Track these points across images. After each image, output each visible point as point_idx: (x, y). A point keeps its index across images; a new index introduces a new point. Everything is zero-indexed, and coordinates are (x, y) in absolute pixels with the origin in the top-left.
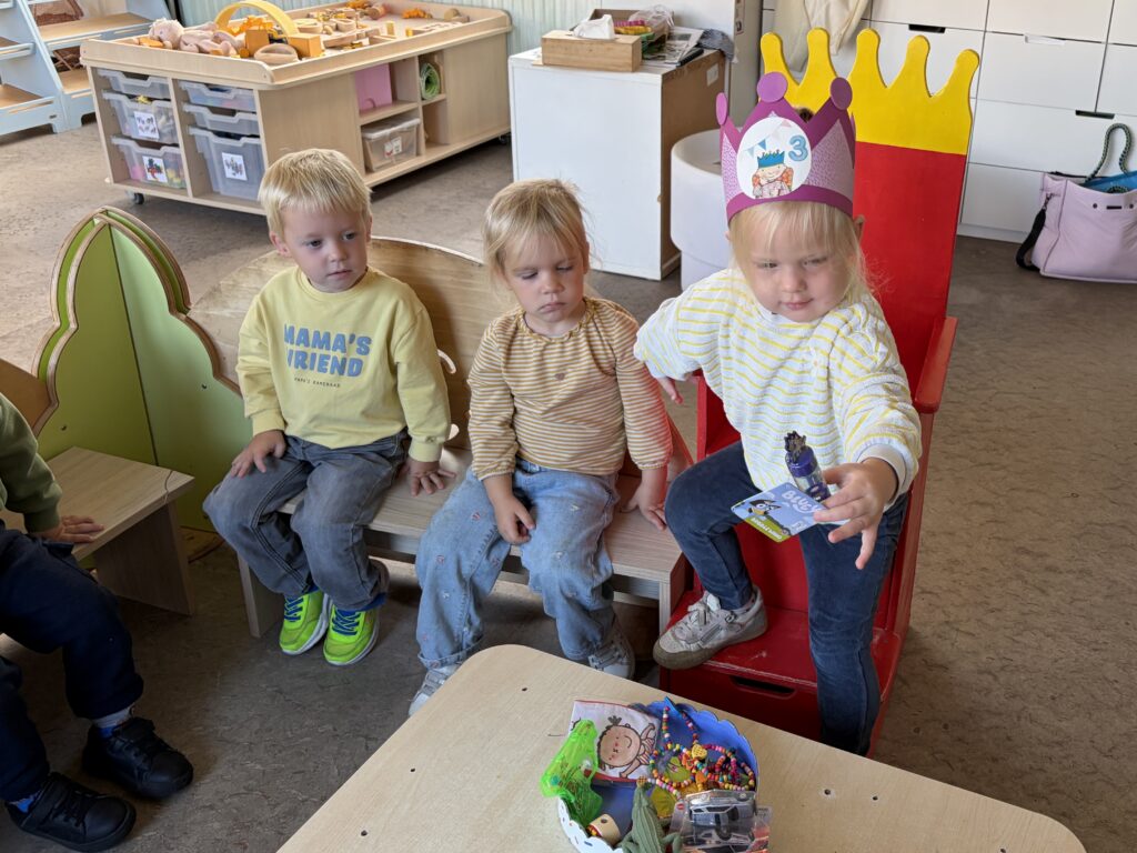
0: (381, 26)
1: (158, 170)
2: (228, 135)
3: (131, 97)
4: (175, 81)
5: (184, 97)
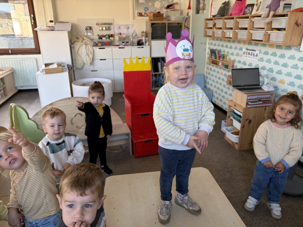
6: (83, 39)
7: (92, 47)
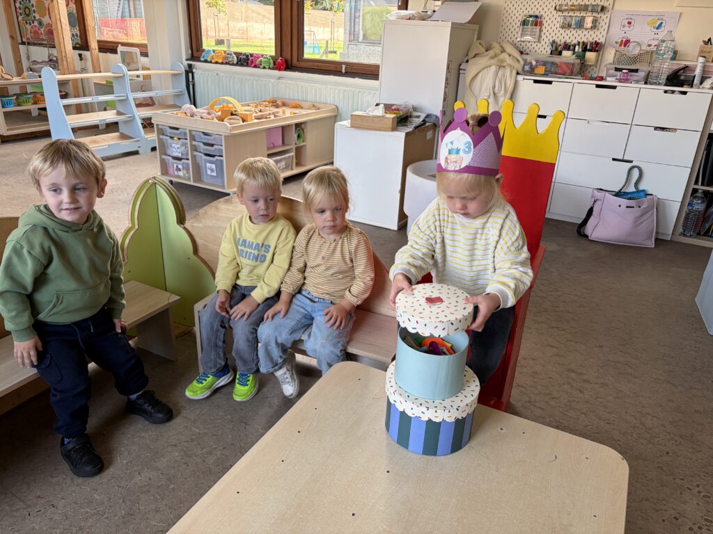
0: (280, 110)
1: (180, 170)
2: (209, 155)
3: (172, 138)
4: (190, 130)
5: (193, 138)
6: (503, 51)
7: (514, 73)
